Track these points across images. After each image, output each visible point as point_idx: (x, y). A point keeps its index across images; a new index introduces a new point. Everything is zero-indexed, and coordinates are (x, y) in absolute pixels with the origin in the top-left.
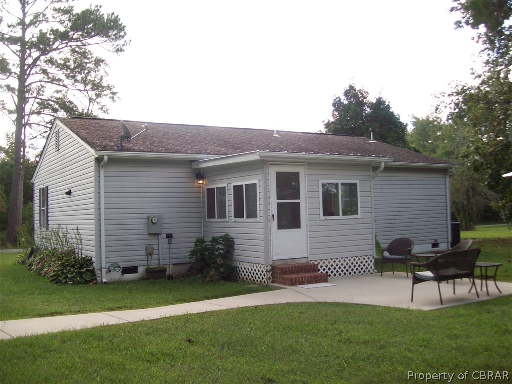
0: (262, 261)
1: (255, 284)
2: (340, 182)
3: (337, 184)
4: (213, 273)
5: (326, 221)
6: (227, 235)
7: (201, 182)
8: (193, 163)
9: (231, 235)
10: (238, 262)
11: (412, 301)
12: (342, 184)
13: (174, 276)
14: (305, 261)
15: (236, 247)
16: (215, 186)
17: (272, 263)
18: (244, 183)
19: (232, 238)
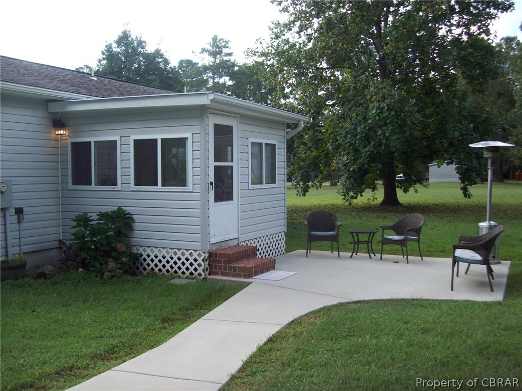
0: (198, 245)
1: (179, 277)
2: (264, 141)
3: (260, 144)
4: (112, 264)
5: (254, 191)
6: (120, 209)
7: (61, 132)
8: (50, 104)
9: (128, 210)
10: (141, 246)
11: (452, 290)
12: (266, 144)
13: (48, 272)
14: (235, 243)
15: (136, 226)
16: (92, 140)
17: (208, 248)
18: (159, 137)
19: (129, 213)
